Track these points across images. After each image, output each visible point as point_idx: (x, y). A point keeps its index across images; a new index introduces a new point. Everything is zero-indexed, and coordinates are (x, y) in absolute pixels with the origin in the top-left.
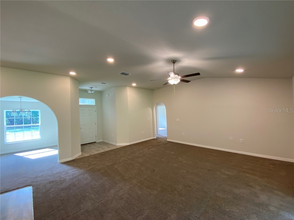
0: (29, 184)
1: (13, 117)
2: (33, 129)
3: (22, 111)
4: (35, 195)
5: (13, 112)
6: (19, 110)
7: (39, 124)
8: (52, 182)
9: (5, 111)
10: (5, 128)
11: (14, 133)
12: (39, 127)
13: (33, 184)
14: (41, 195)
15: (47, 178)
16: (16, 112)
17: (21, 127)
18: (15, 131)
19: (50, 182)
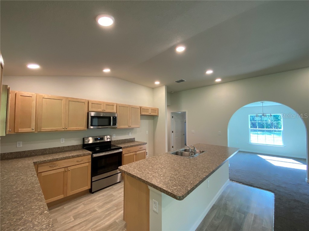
0: (271, 190)
1: (256, 121)
2: (274, 134)
3: (264, 116)
4: (277, 204)
5: (256, 116)
6: (261, 115)
7: (282, 129)
8: (298, 201)
9: (249, 115)
10: (250, 131)
11: (257, 135)
12: (281, 132)
13: (276, 192)
14: (283, 208)
15: (292, 194)
16: (258, 116)
17: (263, 131)
18: (258, 134)
19: (295, 201)
